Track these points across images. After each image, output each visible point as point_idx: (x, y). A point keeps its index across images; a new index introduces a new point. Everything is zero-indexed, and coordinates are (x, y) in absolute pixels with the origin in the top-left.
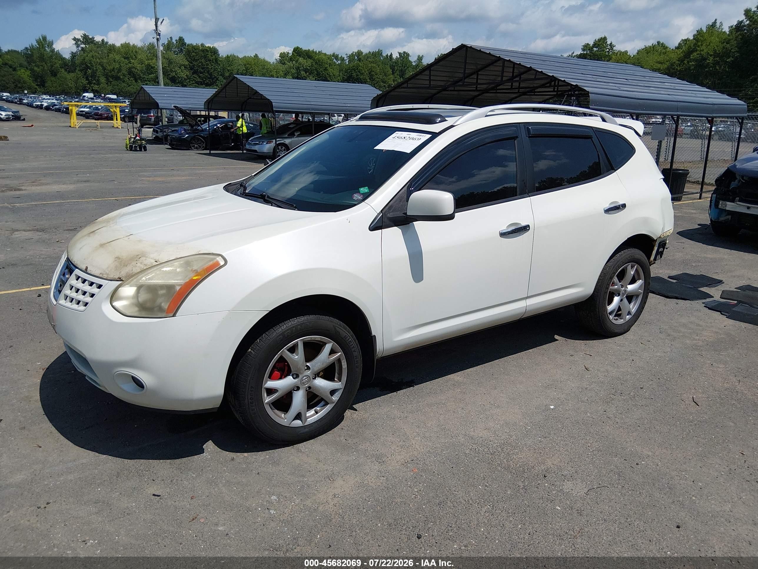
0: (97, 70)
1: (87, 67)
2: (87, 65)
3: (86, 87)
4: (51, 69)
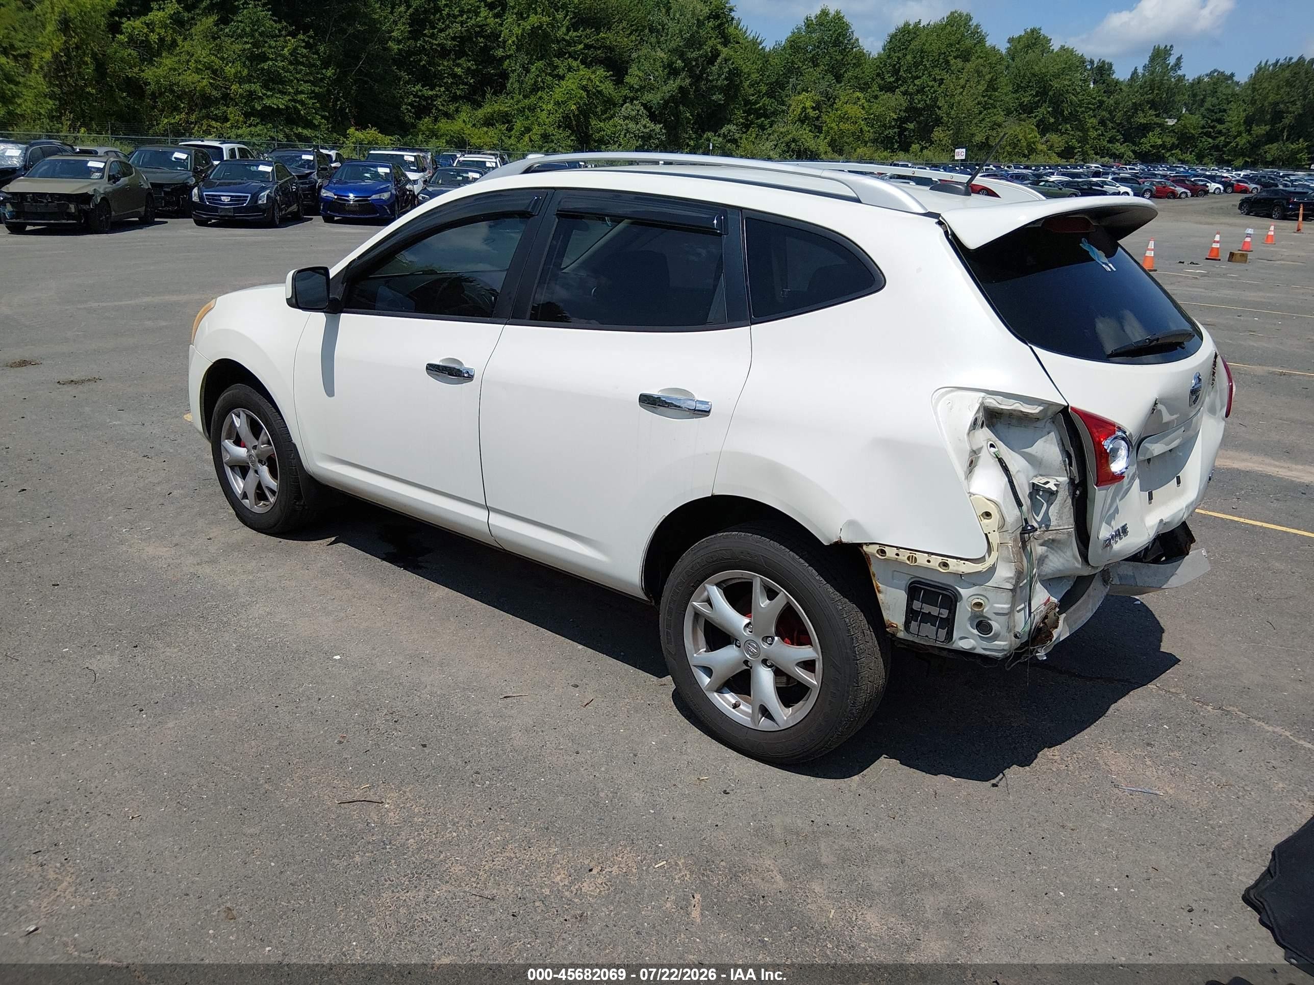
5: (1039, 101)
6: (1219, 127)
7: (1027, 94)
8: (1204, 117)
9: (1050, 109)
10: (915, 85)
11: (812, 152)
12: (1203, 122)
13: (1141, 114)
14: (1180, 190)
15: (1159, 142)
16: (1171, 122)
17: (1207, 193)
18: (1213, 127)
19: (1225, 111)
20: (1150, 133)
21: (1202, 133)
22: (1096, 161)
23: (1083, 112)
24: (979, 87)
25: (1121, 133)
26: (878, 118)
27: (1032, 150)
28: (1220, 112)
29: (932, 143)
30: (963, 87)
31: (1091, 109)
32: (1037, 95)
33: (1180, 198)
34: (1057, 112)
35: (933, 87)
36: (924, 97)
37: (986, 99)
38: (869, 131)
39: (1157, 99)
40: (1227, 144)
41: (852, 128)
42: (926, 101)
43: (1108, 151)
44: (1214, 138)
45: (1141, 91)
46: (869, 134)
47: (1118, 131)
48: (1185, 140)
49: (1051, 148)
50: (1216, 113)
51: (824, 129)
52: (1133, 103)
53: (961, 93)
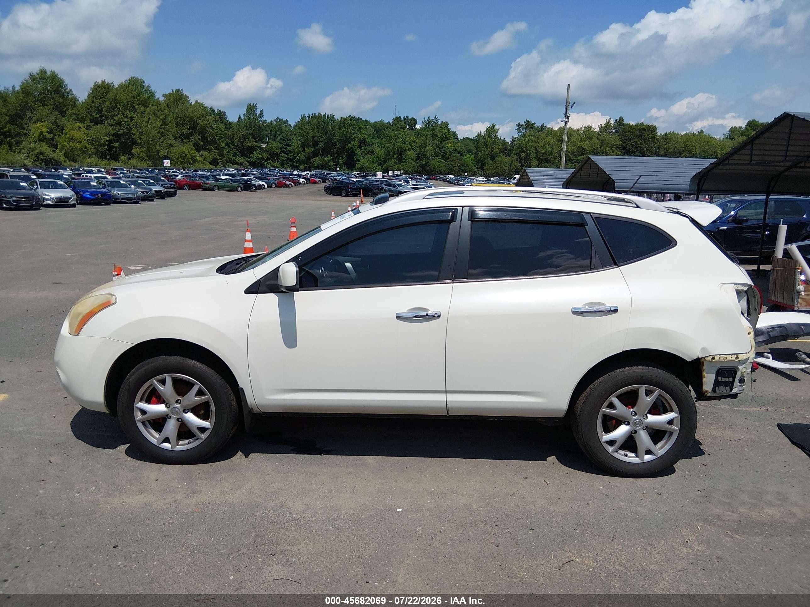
0: (530, 153)
1: (523, 151)
2: (522, 149)
3: (518, 169)
4: (491, 153)
5: (192, 132)
6: (289, 148)
7: (184, 128)
8: (280, 143)
9: (200, 137)
10: (114, 120)
11: (55, 161)
12: (280, 146)
13: (247, 141)
14: (288, 183)
15: (260, 156)
16: (264, 145)
17: (300, 184)
18: (286, 148)
19: (290, 140)
20: (255, 152)
21: (281, 151)
22: (231, 167)
23: (218, 139)
24: (158, 123)
25: (239, 151)
26: (95, 140)
27: (195, 161)
28: (288, 140)
29: (133, 156)
30: (147, 122)
31: (222, 138)
32: (189, 129)
33: (289, 187)
34: (204, 139)
35: (126, 121)
36: (122, 128)
37: (163, 130)
38: (91, 148)
39: (254, 132)
40: (294, 158)
41: (79, 145)
42: (123, 130)
43: (234, 161)
44: (288, 154)
45: (245, 128)
46: (91, 150)
47: (237, 150)
48: (273, 156)
49: (205, 159)
50: (286, 141)
51: (59, 146)
52: (242, 135)
53: (147, 126)
